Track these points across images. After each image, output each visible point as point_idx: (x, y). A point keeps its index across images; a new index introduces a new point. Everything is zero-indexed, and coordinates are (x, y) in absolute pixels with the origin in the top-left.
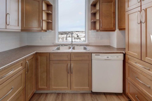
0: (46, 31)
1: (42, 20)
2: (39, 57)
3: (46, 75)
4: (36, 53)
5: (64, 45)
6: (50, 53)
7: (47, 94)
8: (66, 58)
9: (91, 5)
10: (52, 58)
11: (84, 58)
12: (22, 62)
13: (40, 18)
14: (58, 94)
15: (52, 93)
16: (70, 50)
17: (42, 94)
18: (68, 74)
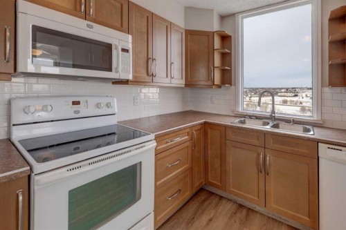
0: (219, 87)
1: (214, 67)
2: (209, 130)
3: (219, 163)
4: (205, 123)
5: (255, 116)
6: (226, 127)
7: (221, 197)
8: (255, 142)
9: (330, 20)
10: (231, 135)
11: (296, 149)
12: (188, 130)
13: (211, 64)
14: (241, 206)
15: (229, 200)
16: (268, 127)
17: (213, 194)
18: (260, 173)
